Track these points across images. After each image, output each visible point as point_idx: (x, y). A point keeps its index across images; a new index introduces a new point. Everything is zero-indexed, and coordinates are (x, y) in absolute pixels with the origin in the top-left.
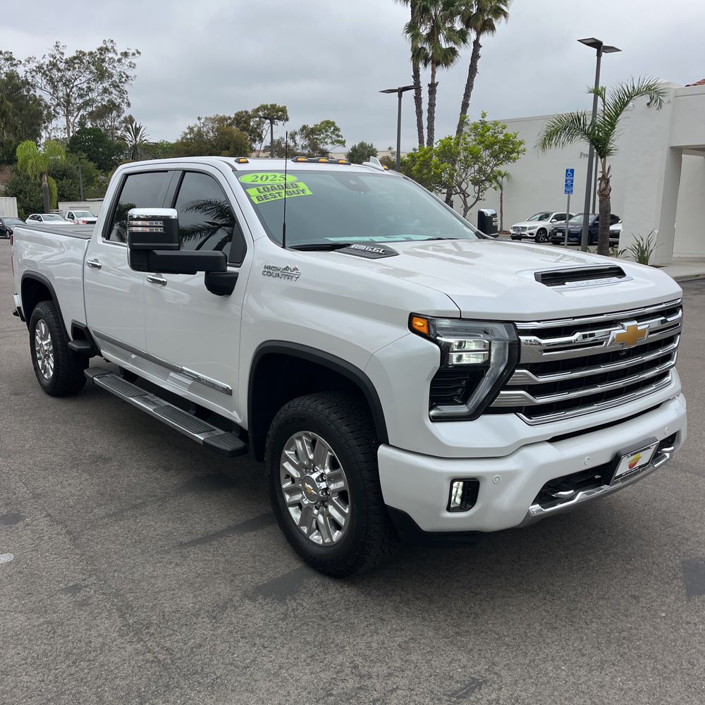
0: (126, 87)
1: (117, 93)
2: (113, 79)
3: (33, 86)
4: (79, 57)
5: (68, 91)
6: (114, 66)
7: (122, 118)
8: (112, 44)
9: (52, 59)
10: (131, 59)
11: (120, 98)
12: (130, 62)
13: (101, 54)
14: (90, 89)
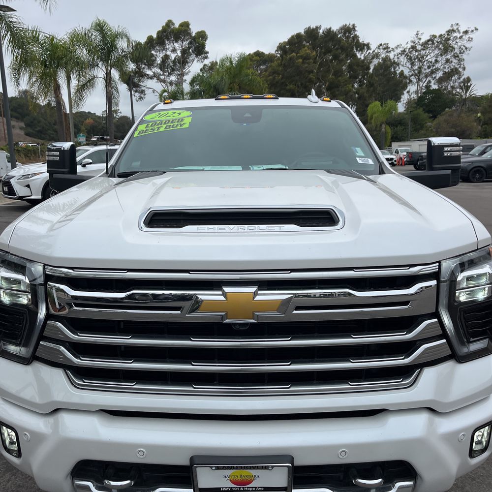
0: (464, 56)
1: (456, 61)
2: (455, 52)
3: (398, 64)
4: (431, 40)
5: (421, 64)
6: (457, 42)
7: (462, 79)
8: (457, 27)
9: (412, 44)
10: (470, 35)
11: (458, 65)
12: (469, 37)
13: (448, 35)
14: (436, 61)
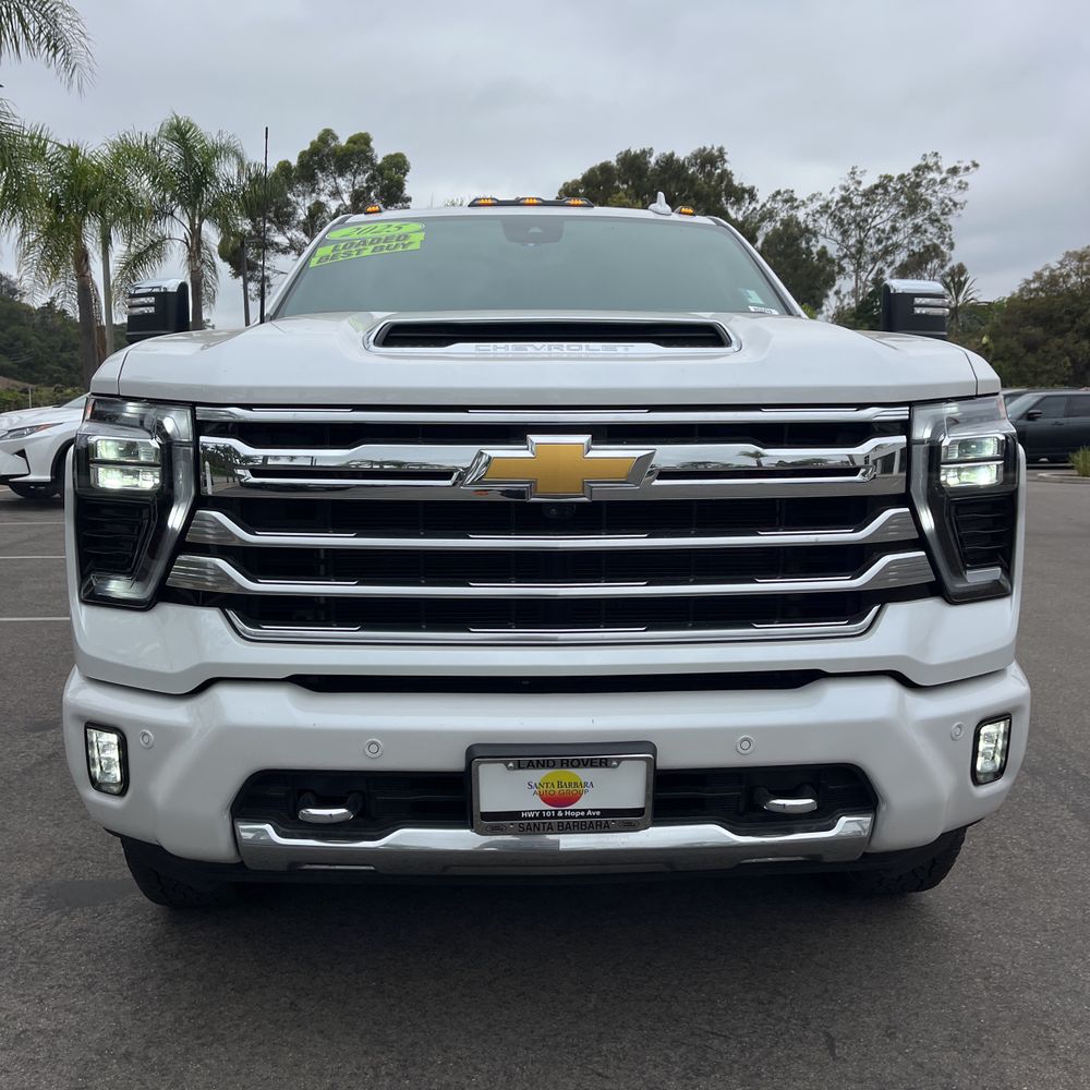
0: (951, 220)
1: (935, 230)
2: (932, 210)
3: (815, 234)
4: (883, 185)
5: (862, 235)
6: (935, 192)
7: (947, 269)
8: (935, 159)
9: (843, 193)
10: (962, 177)
11: (939, 238)
12: (960, 182)
13: (917, 175)
14: (894, 229)
